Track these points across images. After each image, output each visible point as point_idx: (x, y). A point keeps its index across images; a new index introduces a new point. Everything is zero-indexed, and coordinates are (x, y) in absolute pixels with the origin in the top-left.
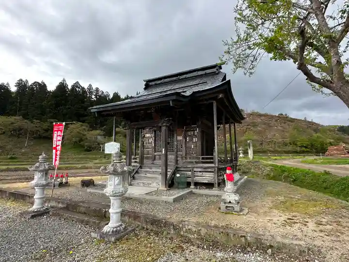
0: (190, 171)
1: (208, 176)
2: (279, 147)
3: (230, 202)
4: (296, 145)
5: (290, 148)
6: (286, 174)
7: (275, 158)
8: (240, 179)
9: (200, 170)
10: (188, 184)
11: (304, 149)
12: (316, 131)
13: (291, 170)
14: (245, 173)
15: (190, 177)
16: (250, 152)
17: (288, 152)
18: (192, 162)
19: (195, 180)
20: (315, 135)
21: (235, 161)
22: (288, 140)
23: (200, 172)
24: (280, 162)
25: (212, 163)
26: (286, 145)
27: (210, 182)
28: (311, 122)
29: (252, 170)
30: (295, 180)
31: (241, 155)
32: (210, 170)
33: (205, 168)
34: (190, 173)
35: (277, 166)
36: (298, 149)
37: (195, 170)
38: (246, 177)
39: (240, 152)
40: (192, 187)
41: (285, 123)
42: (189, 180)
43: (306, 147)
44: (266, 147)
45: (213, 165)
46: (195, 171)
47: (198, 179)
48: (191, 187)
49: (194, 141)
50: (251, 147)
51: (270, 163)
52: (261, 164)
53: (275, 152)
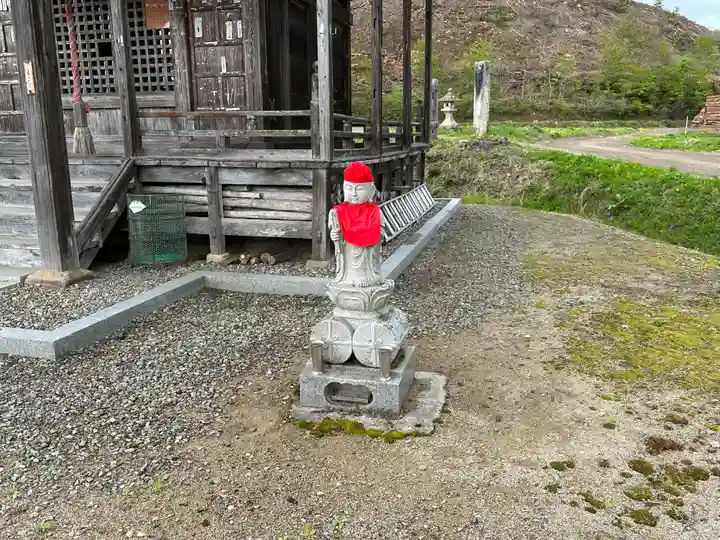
0: (203, 185)
1: (284, 206)
2: (569, 97)
3: (352, 360)
4: (617, 90)
5: (598, 101)
6: (595, 185)
7: (553, 131)
8: (433, 211)
9: (246, 178)
10: (198, 246)
11: (638, 104)
12: (683, 44)
13: (613, 172)
14: (453, 185)
15: (205, 214)
16: (481, 107)
17: (591, 115)
18: (211, 142)
19: (232, 225)
20: (678, 59)
21: (418, 140)
22: (597, 75)
23: (251, 188)
24: (570, 143)
25: (304, 144)
26: (588, 92)
27: (295, 232)
28: (673, 15)
29: (480, 175)
30: (621, 209)
31: (448, 122)
32: (293, 180)
33: (273, 170)
34: (200, 195)
35: (567, 159)
36: (622, 104)
37: (226, 177)
38: (455, 202)
39: (446, 109)
40: (215, 257)
41: (596, 15)
42: (201, 226)
43: (644, 99)
44: (529, 97)
45: (306, 155)
46: (225, 187)
47: (242, 223)
48: (210, 257)
49: (229, 35)
50: (486, 90)
51: (540, 146)
52: (514, 153)
53: (554, 114)
